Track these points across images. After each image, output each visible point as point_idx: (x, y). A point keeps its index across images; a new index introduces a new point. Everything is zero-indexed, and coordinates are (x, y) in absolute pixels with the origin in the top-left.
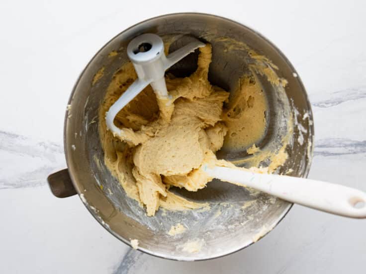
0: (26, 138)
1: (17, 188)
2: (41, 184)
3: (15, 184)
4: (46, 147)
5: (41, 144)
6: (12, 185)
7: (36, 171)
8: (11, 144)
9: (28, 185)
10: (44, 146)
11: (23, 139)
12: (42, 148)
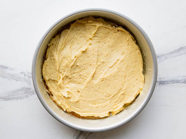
0: (13, 69)
1: (6, 100)
2: (21, 98)
3: (5, 98)
4: (25, 75)
5: (22, 73)
6: (3, 98)
7: (19, 90)
8: (3, 73)
9: (13, 98)
10: (24, 74)
11: (11, 69)
12: (22, 76)
